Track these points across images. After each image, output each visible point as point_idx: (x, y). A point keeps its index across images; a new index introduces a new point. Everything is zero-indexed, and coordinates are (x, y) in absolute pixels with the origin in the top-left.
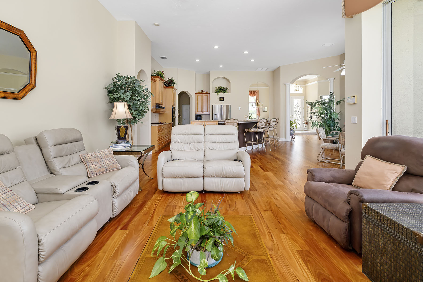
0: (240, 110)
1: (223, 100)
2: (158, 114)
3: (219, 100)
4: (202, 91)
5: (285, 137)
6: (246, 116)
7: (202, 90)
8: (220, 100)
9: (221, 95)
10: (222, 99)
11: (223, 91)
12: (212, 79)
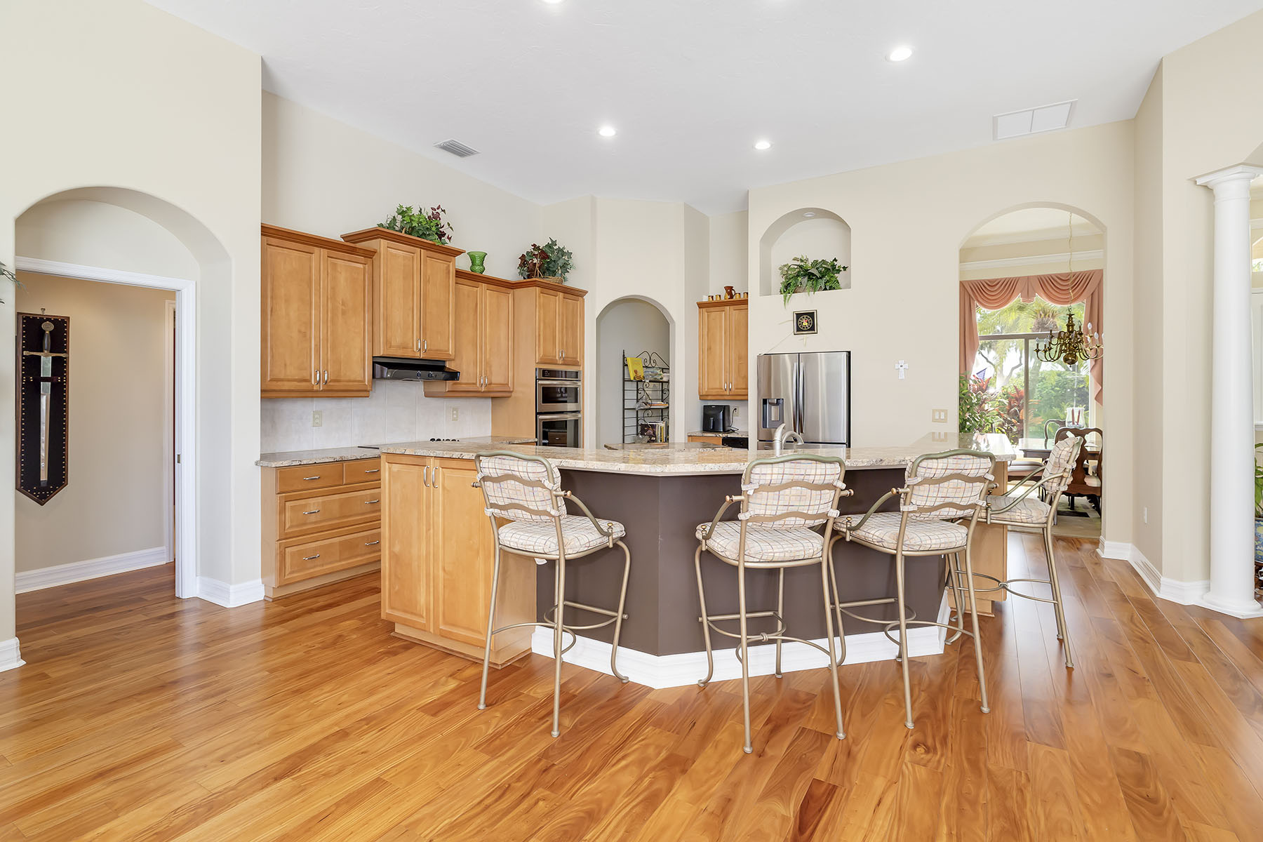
0: (902, 376)
1: (812, 328)
2: (489, 402)
3: (791, 326)
4: (729, 290)
5: (1207, 572)
6: (940, 411)
7: (727, 288)
8: (798, 329)
9: (804, 301)
10: (806, 322)
11: (810, 279)
12: (757, 227)
